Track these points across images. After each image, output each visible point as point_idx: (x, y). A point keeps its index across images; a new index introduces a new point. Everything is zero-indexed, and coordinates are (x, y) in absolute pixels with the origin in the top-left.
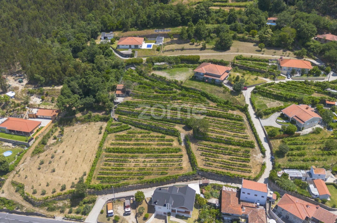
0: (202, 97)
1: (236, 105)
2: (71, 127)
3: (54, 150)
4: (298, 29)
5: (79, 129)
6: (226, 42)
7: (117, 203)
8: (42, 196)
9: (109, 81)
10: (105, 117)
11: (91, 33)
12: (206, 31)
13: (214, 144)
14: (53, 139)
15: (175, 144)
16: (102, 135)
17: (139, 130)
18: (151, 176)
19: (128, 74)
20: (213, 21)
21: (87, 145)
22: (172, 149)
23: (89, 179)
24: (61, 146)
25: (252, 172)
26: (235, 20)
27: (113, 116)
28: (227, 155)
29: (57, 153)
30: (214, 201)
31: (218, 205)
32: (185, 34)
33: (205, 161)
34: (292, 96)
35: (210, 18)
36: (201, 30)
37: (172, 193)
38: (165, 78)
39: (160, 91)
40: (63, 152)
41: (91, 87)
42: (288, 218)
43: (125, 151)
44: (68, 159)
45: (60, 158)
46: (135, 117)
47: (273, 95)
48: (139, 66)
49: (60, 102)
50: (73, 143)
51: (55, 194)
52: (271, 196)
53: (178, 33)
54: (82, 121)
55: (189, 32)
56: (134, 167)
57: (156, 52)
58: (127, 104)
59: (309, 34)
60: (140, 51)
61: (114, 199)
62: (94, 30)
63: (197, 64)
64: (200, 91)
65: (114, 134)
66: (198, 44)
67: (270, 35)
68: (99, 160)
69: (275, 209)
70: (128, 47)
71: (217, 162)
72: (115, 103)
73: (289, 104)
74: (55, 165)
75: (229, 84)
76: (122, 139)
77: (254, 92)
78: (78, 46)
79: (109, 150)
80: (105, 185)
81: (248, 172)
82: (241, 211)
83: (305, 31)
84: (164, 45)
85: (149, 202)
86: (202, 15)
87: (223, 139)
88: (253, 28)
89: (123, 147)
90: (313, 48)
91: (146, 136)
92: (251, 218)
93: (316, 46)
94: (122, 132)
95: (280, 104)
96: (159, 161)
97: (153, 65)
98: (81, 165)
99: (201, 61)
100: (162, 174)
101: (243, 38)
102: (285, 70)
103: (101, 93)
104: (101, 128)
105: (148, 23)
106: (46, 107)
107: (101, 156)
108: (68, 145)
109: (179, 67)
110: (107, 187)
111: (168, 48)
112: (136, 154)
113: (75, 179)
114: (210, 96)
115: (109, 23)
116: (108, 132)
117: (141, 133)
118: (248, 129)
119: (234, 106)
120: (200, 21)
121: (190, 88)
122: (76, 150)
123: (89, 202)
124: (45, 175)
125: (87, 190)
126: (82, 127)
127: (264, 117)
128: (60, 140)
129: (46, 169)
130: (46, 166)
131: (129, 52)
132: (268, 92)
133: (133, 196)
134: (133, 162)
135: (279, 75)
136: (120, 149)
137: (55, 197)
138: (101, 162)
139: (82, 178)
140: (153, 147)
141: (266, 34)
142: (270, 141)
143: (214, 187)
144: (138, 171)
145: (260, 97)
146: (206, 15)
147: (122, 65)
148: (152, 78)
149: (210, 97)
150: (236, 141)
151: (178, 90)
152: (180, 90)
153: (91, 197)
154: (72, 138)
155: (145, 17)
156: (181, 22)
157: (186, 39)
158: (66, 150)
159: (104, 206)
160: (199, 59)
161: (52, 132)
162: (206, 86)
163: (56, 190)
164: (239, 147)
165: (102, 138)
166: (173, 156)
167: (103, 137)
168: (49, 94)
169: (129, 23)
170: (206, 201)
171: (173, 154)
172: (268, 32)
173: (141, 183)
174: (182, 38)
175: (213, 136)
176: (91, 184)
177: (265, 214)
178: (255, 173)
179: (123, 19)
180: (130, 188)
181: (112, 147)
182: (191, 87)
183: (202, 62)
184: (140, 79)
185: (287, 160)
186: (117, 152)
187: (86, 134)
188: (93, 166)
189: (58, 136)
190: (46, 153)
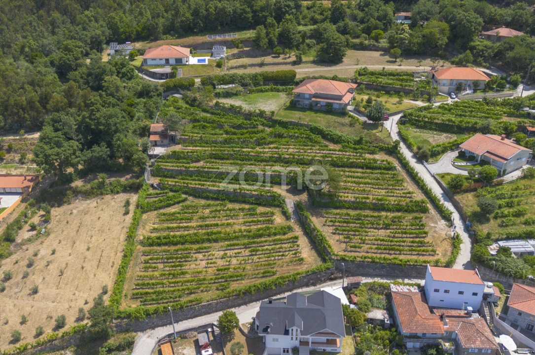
0: (313, 136)
1: (377, 145)
2: (65, 207)
3: (31, 251)
4: (453, 23)
5: (81, 208)
6: (337, 47)
7: (180, 342)
8: (12, 346)
9: (135, 120)
10: (134, 184)
11: (91, 42)
12: (298, 35)
13: (352, 213)
14: (29, 231)
15: (279, 219)
16: (131, 215)
17: (203, 202)
18: (243, 282)
19: (170, 106)
20: (306, 20)
21: (101, 235)
22: (275, 229)
23: (116, 298)
24: (46, 243)
25: (437, 252)
26: (344, 17)
27: (149, 180)
28: (382, 228)
29: (39, 256)
30: (379, 314)
31: (389, 322)
32: (263, 38)
33: (344, 242)
34: (469, 123)
35: (301, 17)
36: (289, 32)
37: (298, 307)
38: (240, 108)
39: (233, 130)
40: (53, 253)
41: (102, 127)
42: (531, 330)
43: (183, 241)
44: (64, 265)
45: (47, 266)
46: (194, 177)
47: (436, 124)
48: (189, 92)
49: (41, 156)
50: (73, 234)
51: (42, 338)
52: (490, 291)
53: (250, 38)
54: (87, 195)
55: (271, 36)
56: (206, 267)
57: (215, 69)
58: (175, 156)
59: (473, 27)
60: (185, 68)
61: (173, 334)
62: (96, 38)
63: (292, 85)
64: (307, 126)
65: (156, 212)
66: (288, 55)
67: (407, 35)
68: (132, 263)
69: (504, 316)
70: (163, 62)
71: (366, 242)
72: (151, 157)
73: (466, 136)
74: (36, 279)
75: (357, 111)
76: (173, 220)
77: (401, 122)
78: (68, 62)
79: (149, 243)
80: (151, 308)
81: (430, 255)
82: (441, 325)
83: (464, 23)
84: (228, 58)
85: (249, 332)
86: (287, 9)
87: (368, 201)
88: (376, 28)
89: (178, 233)
90: (482, 51)
91: (219, 211)
92: (465, 337)
93: (486, 47)
94: (169, 209)
95: (451, 138)
96: (254, 252)
97: (215, 88)
98: (95, 275)
99: (298, 80)
100: (265, 275)
101: (361, 44)
102: (444, 85)
103: (122, 136)
104: (128, 204)
105: (195, 25)
106: (9, 172)
107: (134, 254)
108: (61, 238)
109: (262, 91)
110: (156, 312)
111: (235, 63)
112: (206, 245)
113: (84, 302)
114: (327, 132)
115: (122, 28)
116: (143, 208)
117: (209, 206)
118: (407, 182)
119: (373, 147)
120: (287, 17)
121: (289, 122)
122: (81, 247)
123: (120, 348)
124: (16, 301)
125: (114, 321)
126: (89, 204)
127: (430, 160)
128: (43, 230)
129: (17, 290)
130: (17, 284)
131: (168, 70)
132: (427, 119)
133: (213, 325)
134: (202, 260)
135: (437, 94)
136: (173, 237)
137: (42, 345)
138: (135, 265)
139: (100, 297)
140: (237, 228)
141: (401, 34)
142: (455, 197)
143: (372, 288)
144: (215, 275)
145: (415, 130)
146: (294, 10)
147: (157, 90)
148: (217, 110)
149: (328, 134)
150: (392, 203)
151: (266, 128)
152: (270, 127)
153: (122, 336)
154: (68, 226)
155: (188, 15)
156: (253, 21)
157: (265, 47)
158: (59, 249)
159: (153, 351)
160: (295, 76)
161: (26, 217)
162: (317, 117)
163: (44, 329)
164: (399, 214)
165: (131, 221)
166: (280, 240)
167: (134, 219)
168: (15, 147)
169: (160, 25)
170: (364, 316)
171: (278, 237)
172: (403, 29)
173: (225, 297)
174: (258, 45)
175: (350, 198)
176: (122, 309)
177: (487, 326)
178: (444, 255)
179: (148, 20)
180: (204, 310)
181: (154, 235)
182: (290, 120)
183: (301, 81)
184: (193, 113)
185: (496, 225)
186: (165, 244)
187: (98, 216)
188: (120, 272)
189: (39, 225)
190: (14, 257)
